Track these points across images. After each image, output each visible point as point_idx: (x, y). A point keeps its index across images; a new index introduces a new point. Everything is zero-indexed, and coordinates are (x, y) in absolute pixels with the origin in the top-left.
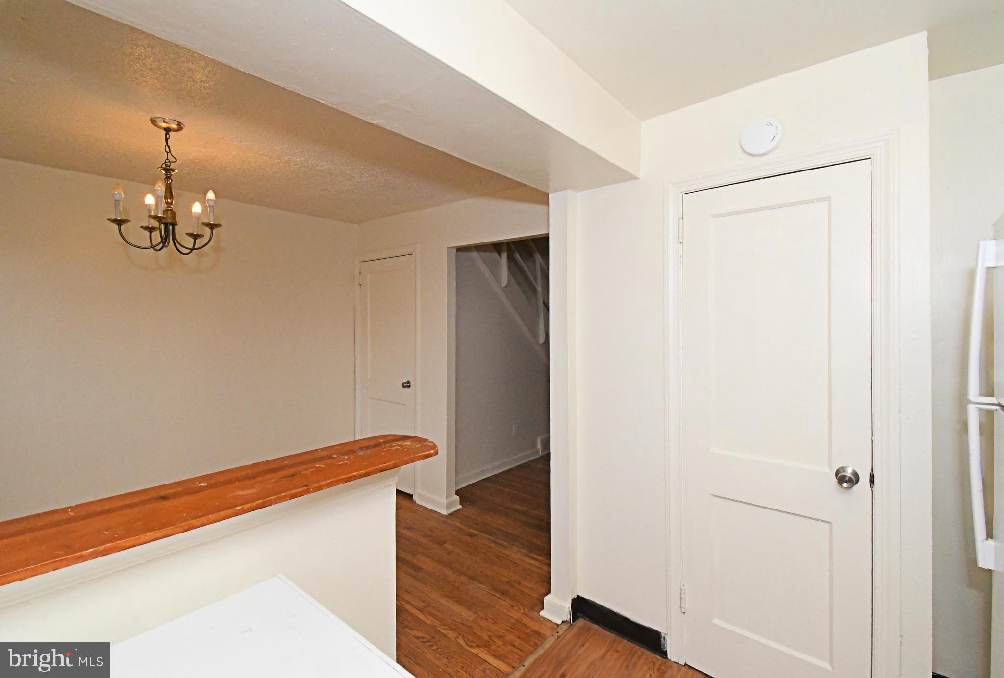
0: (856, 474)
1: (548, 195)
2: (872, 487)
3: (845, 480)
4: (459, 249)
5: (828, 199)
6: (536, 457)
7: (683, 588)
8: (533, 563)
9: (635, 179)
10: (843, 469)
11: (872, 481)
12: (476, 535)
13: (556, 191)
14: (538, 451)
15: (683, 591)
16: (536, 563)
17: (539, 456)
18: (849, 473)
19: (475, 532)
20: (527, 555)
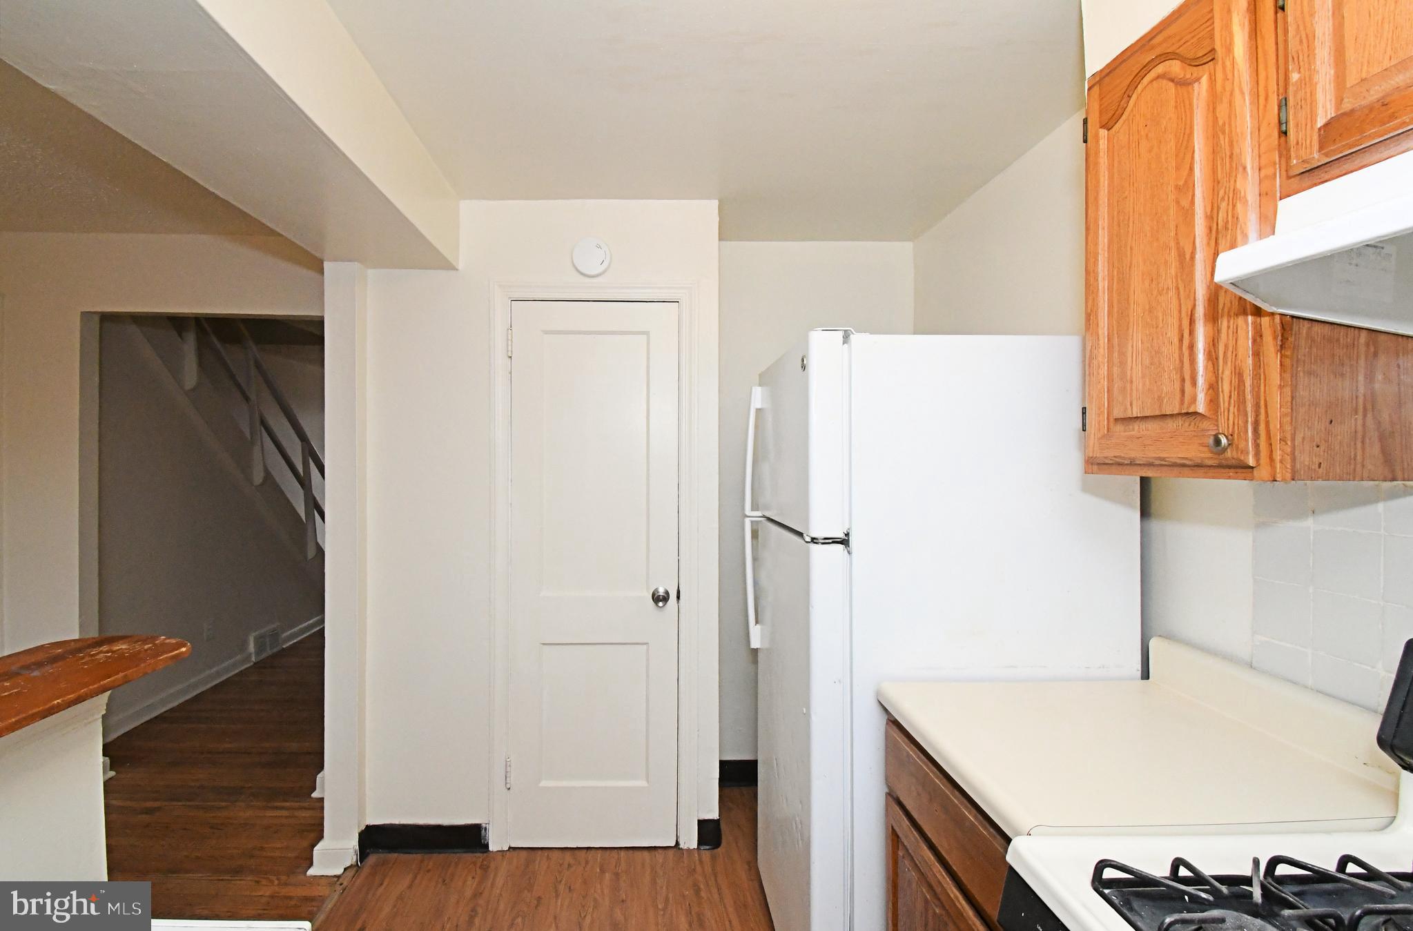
0: (667, 593)
1: (323, 263)
2: (678, 602)
3: (660, 599)
4: (106, 318)
5: (647, 333)
6: (248, 665)
7: (508, 760)
8: (278, 815)
9: (452, 269)
10: (656, 591)
11: (678, 597)
12: (159, 809)
13: (335, 260)
14: (248, 658)
15: (508, 763)
16: (285, 813)
17: (252, 664)
18: (661, 592)
19: (157, 804)
20: (266, 808)
